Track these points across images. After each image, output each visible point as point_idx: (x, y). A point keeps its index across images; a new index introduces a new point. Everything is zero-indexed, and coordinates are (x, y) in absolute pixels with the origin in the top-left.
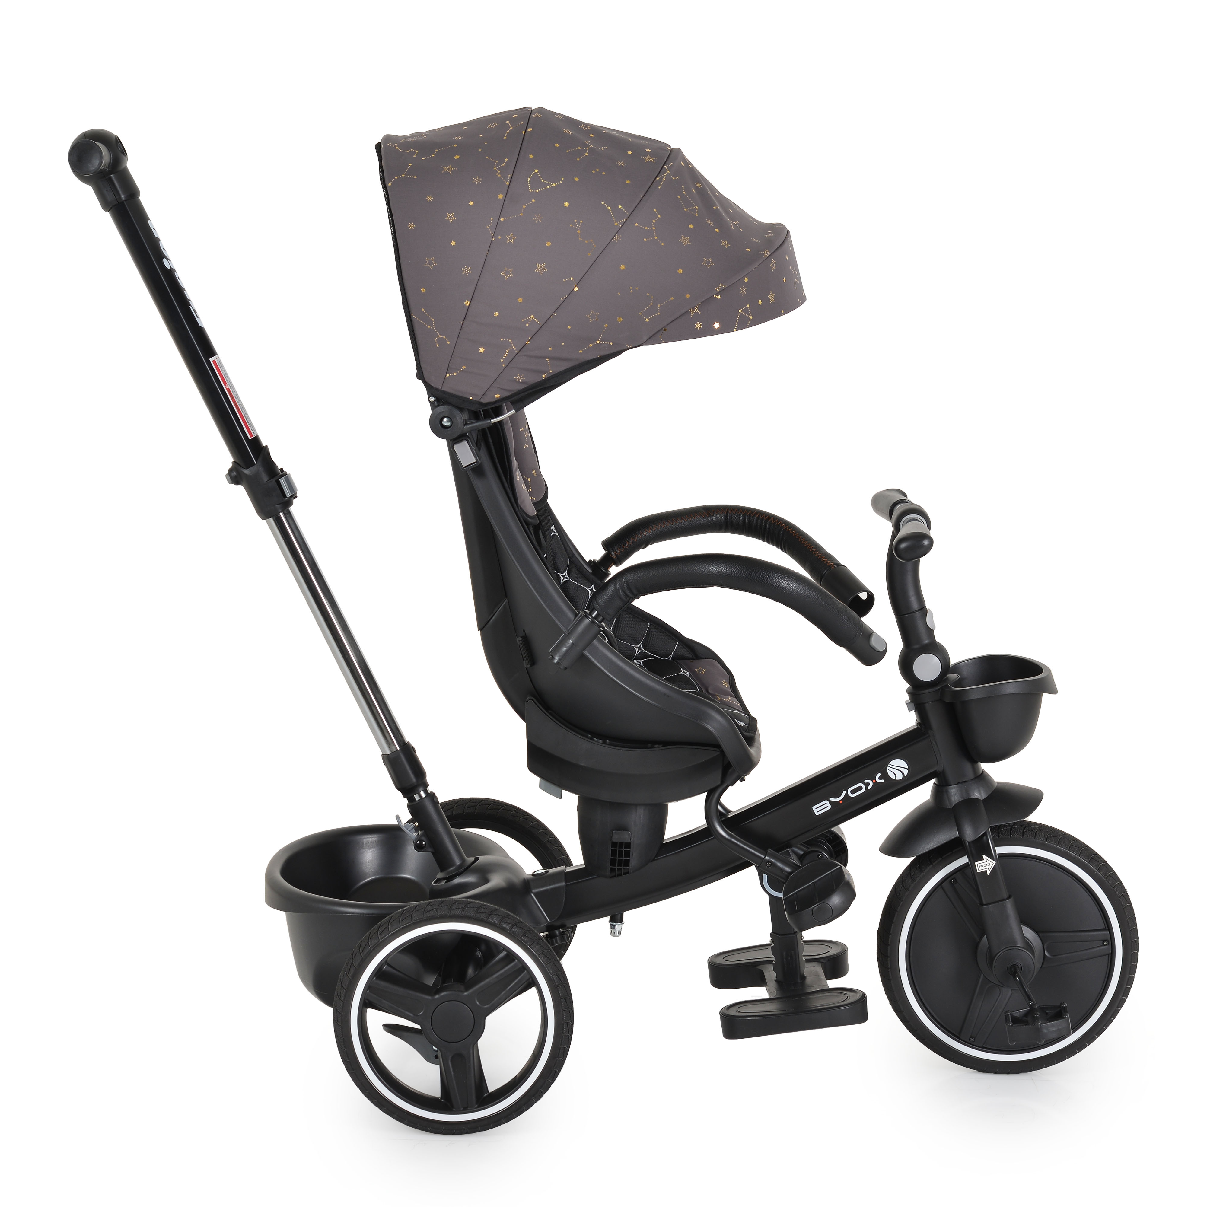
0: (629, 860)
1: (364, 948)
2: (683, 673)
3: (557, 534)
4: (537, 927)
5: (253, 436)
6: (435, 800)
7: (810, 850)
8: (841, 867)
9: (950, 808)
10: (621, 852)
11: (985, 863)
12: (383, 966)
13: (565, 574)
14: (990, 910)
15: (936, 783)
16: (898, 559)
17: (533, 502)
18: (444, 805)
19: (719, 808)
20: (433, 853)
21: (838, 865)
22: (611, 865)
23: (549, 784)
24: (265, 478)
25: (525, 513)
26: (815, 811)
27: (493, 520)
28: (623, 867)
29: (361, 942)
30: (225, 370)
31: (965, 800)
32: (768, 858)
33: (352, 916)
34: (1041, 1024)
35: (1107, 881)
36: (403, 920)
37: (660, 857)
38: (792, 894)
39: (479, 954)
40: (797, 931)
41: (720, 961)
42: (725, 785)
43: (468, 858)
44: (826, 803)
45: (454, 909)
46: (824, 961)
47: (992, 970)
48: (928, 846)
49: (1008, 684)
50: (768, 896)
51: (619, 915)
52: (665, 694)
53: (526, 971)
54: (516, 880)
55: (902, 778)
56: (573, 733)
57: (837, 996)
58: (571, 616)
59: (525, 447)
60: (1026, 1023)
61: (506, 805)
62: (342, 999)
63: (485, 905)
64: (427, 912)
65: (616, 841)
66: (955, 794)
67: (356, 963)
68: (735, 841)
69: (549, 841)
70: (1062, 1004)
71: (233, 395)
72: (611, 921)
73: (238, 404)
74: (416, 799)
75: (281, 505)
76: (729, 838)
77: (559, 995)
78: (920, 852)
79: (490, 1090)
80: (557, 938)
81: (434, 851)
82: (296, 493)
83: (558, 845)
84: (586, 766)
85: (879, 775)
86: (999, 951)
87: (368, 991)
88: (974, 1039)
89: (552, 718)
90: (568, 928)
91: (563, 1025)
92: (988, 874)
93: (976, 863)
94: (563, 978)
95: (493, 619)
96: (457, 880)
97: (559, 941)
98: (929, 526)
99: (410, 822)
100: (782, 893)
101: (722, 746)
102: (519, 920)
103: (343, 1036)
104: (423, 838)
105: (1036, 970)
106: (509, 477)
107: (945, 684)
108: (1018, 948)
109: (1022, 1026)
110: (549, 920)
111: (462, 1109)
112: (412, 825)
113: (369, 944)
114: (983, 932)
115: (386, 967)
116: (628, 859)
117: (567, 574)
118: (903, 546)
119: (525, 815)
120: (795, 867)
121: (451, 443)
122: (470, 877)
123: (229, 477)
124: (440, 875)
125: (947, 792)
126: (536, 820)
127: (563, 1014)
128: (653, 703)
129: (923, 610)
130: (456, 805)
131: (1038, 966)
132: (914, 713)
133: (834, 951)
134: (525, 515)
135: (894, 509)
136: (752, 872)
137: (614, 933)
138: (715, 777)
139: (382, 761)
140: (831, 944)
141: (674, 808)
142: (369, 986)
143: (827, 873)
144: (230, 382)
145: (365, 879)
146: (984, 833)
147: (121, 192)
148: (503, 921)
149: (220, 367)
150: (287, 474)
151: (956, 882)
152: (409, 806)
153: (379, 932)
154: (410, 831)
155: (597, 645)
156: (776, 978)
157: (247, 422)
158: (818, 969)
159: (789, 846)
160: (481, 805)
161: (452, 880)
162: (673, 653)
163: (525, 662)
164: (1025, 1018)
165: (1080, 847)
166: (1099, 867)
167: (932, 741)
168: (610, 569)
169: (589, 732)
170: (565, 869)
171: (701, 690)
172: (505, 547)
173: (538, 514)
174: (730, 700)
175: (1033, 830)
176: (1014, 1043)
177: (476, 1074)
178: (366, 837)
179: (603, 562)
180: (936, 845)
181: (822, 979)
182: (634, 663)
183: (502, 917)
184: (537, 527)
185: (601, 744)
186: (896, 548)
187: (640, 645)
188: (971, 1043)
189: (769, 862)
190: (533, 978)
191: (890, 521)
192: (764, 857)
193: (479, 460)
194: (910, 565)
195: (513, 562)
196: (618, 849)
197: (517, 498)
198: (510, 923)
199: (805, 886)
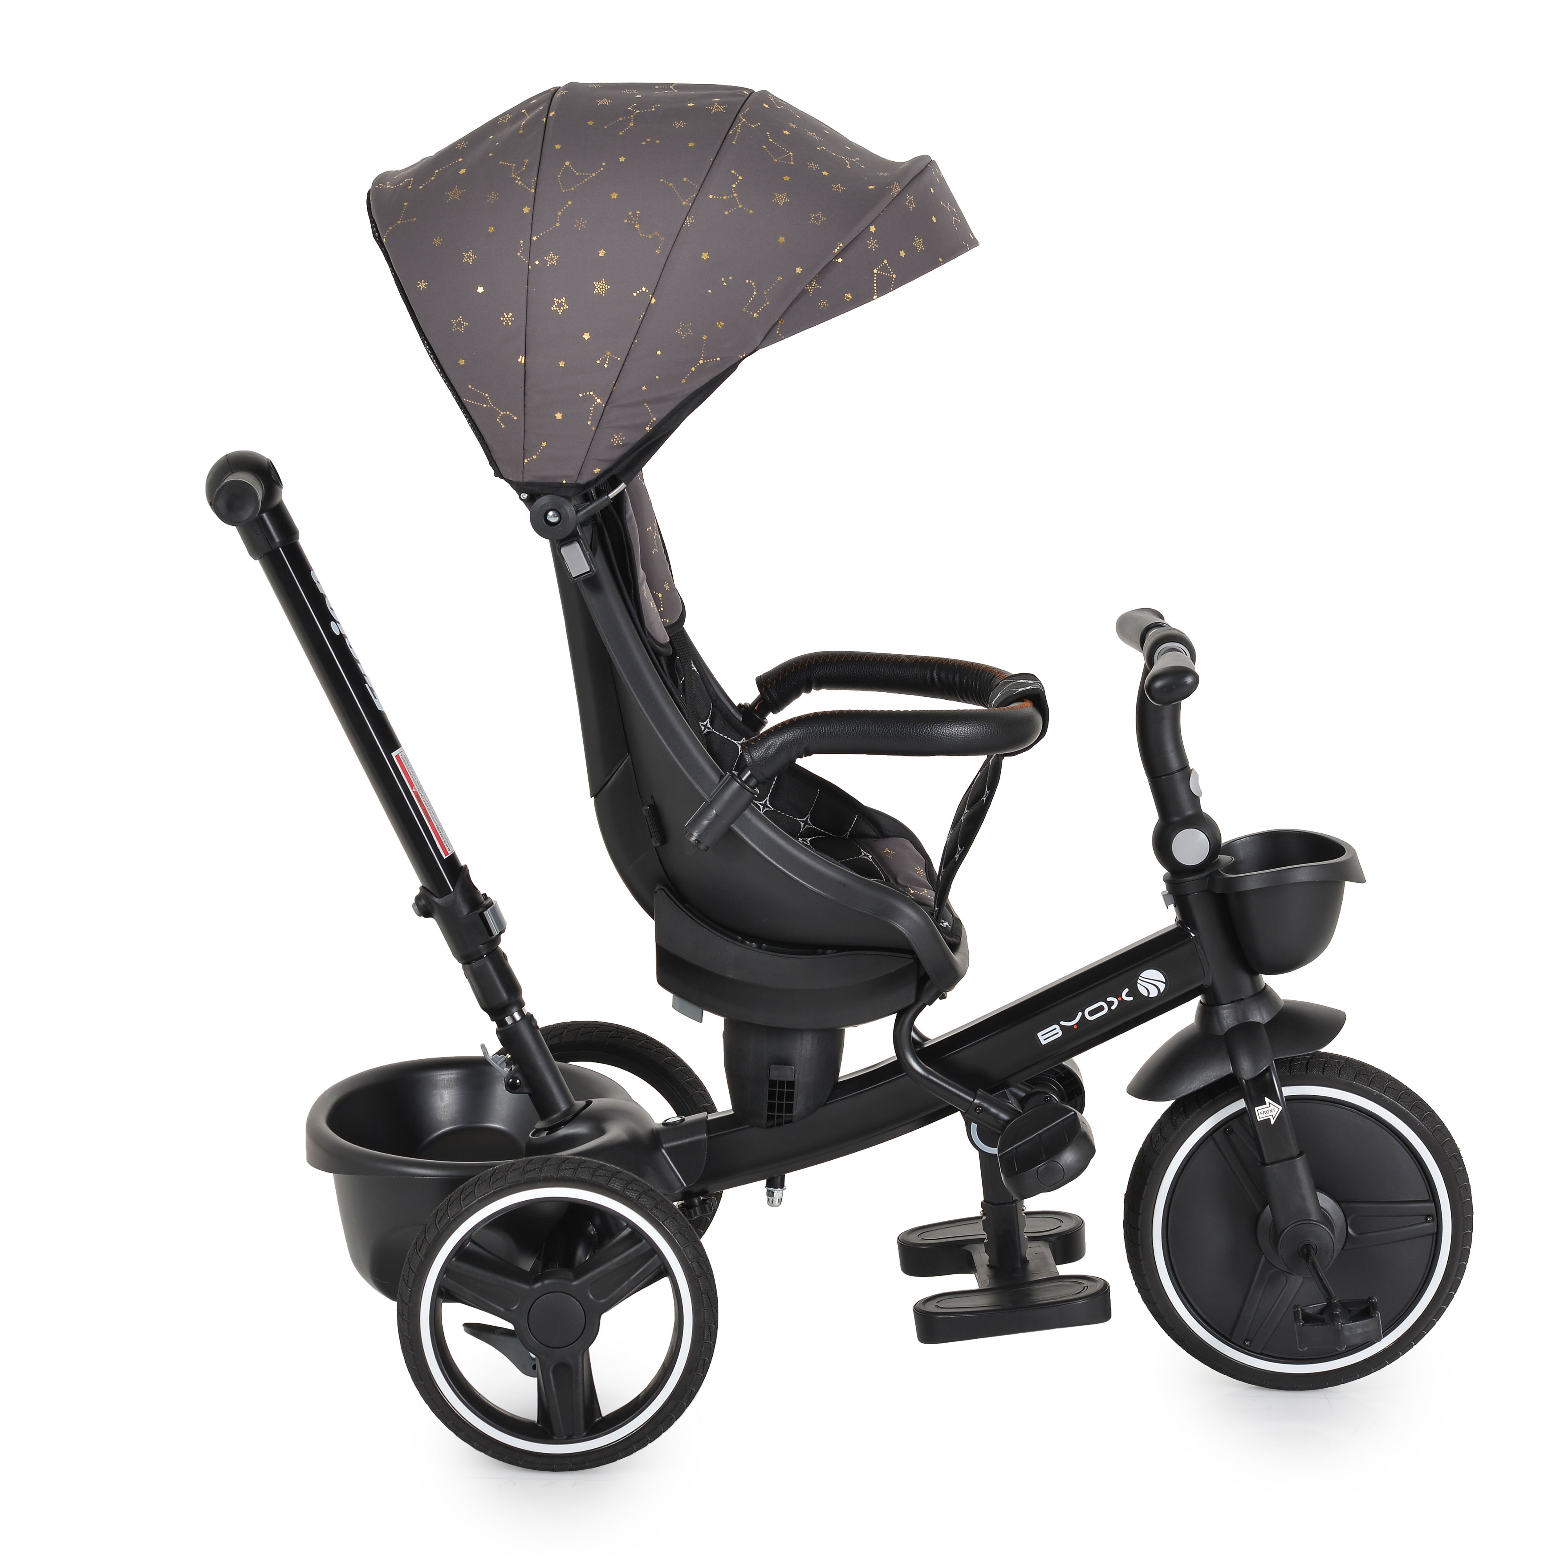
0: (792, 1104)
1: (441, 1218)
2: (863, 856)
3: (696, 670)
4: (669, 1193)
5: (448, 854)
6: (533, 1024)
7: (1035, 1090)
8: (1075, 1113)
9: (1221, 1034)
10: (781, 1094)
11: (1269, 1109)
12: (466, 1243)
13: (707, 723)
14: (1274, 1171)
15: (1202, 1001)
16: (1151, 701)
17: (665, 626)
18: (547, 1031)
19: (913, 1034)
20: (530, 1095)
21: (1072, 1111)
22: (768, 1111)
23: (685, 1003)
24: (465, 910)
25: (654, 640)
26: (1041, 1039)
27: (610, 648)
28: (784, 1114)
29: (438, 1210)
30: (411, 768)
31: (1241, 1024)
32: (978, 1102)
33: (422, 1179)
34: (1342, 1323)
35: (1433, 1136)
36: (495, 1182)
37: (833, 1101)
38: (1010, 1149)
39: (592, 1230)
40: (1017, 1199)
41: (914, 1239)
42: (921, 1004)
43: (577, 1102)
44: (1055, 1029)
45: (563, 1170)
46: (1053, 1239)
47: (1277, 1251)
48: (1192, 1086)
49: (1297, 869)
50: (977, 1152)
51: (779, 1178)
52: (840, 883)
53: (656, 1256)
54: (641, 1131)
55: (1156, 995)
56: (718, 934)
57: (1070, 1286)
58: (715, 777)
59: (653, 553)
60: (1322, 1322)
61: (632, 1033)
62: (410, 1285)
63: (604, 1166)
64: (526, 1173)
65: (775, 1079)
66: (1227, 1017)
67: (430, 1238)
68: (934, 1079)
69: (688, 1083)
70: (1370, 1298)
71: (422, 800)
72: (768, 1185)
73: (428, 812)
74: (507, 1023)
75: (485, 945)
76: (926, 1075)
77: (700, 1288)
78: (1181, 1094)
79: (604, 1414)
80: (697, 1208)
81: (531, 1092)
83: (700, 1089)
84: (735, 978)
85: (1127, 990)
86: (1286, 1226)
87: (445, 1276)
88: (1251, 1343)
89: (689, 914)
90: (711, 1195)
91: (704, 1329)
92: (1272, 1123)
93: (1256, 1109)
94: (706, 1266)
95: (610, 782)
96: (563, 1132)
97: (698, 1213)
98: (1193, 658)
99: (499, 1053)
100: (997, 1149)
101: (916, 952)
102: (649, 1187)
103: (409, 1335)
104: (518, 1075)
105: (1335, 1252)
106: (633, 591)
107: (1215, 869)
108: (1312, 1222)
109: (1317, 1325)
110: (685, 1185)
111: (565, 1437)
112: (502, 1058)
113: (448, 1212)
114: (1265, 1201)
115: (470, 1244)
116: (792, 1102)
117: (709, 724)
118: (1158, 684)
119: (657, 1047)
120: (1014, 1113)
121: (557, 545)
122: (580, 1128)
124: (539, 1125)
125: (1217, 1013)
126: (672, 1054)
127: (704, 1314)
128: (825, 894)
129: (1186, 771)
130: (566, 1030)
131: (1339, 1246)
132: (1174, 907)
133: (1066, 1226)
134: (654, 643)
135: (1147, 635)
136: (956, 1120)
137: (773, 1201)
138: (908, 994)
139: (463, 971)
140: (1064, 1217)
141: (852, 1034)
142: (446, 1269)
143: (1057, 1122)
144: (418, 782)
145: (440, 1130)
146: (1266, 1068)
147: (274, 534)
148: (628, 1187)
149: (405, 764)
151: (1232, 1131)
152: (498, 1033)
153: (462, 1197)
154: (499, 1065)
155: (750, 817)
156: (989, 1261)
157: (440, 836)
158: (1045, 1250)
159: (1007, 1086)
160: (600, 1031)
161: (557, 1131)
162: (850, 829)
163: (653, 839)
164: (1320, 1316)
165: (1399, 1090)
166: (1424, 1118)
167: (1197, 945)
168: (767, 718)
169: (738, 933)
170: (707, 1116)
171: (887, 880)
172: (628, 687)
173: (671, 642)
174: (925, 893)
175: (1338, 1065)
176: (1305, 1349)
177: (585, 1391)
178: (441, 1074)
179: (758, 708)
180: (1203, 1084)
181: (1050, 1263)
182: (799, 842)
183: (626, 1182)
184: (671, 660)
185: (755, 949)
186: (1149, 688)
187: (807, 819)
188: (1246, 1348)
189: (979, 1107)
190: (666, 1265)
191: (1141, 652)
192: (972, 1100)
193: (594, 569)
194: (1167, 709)
195: (638, 705)
196: (777, 1089)
197: (644, 620)
198: (637, 1191)
199: (1027, 1139)
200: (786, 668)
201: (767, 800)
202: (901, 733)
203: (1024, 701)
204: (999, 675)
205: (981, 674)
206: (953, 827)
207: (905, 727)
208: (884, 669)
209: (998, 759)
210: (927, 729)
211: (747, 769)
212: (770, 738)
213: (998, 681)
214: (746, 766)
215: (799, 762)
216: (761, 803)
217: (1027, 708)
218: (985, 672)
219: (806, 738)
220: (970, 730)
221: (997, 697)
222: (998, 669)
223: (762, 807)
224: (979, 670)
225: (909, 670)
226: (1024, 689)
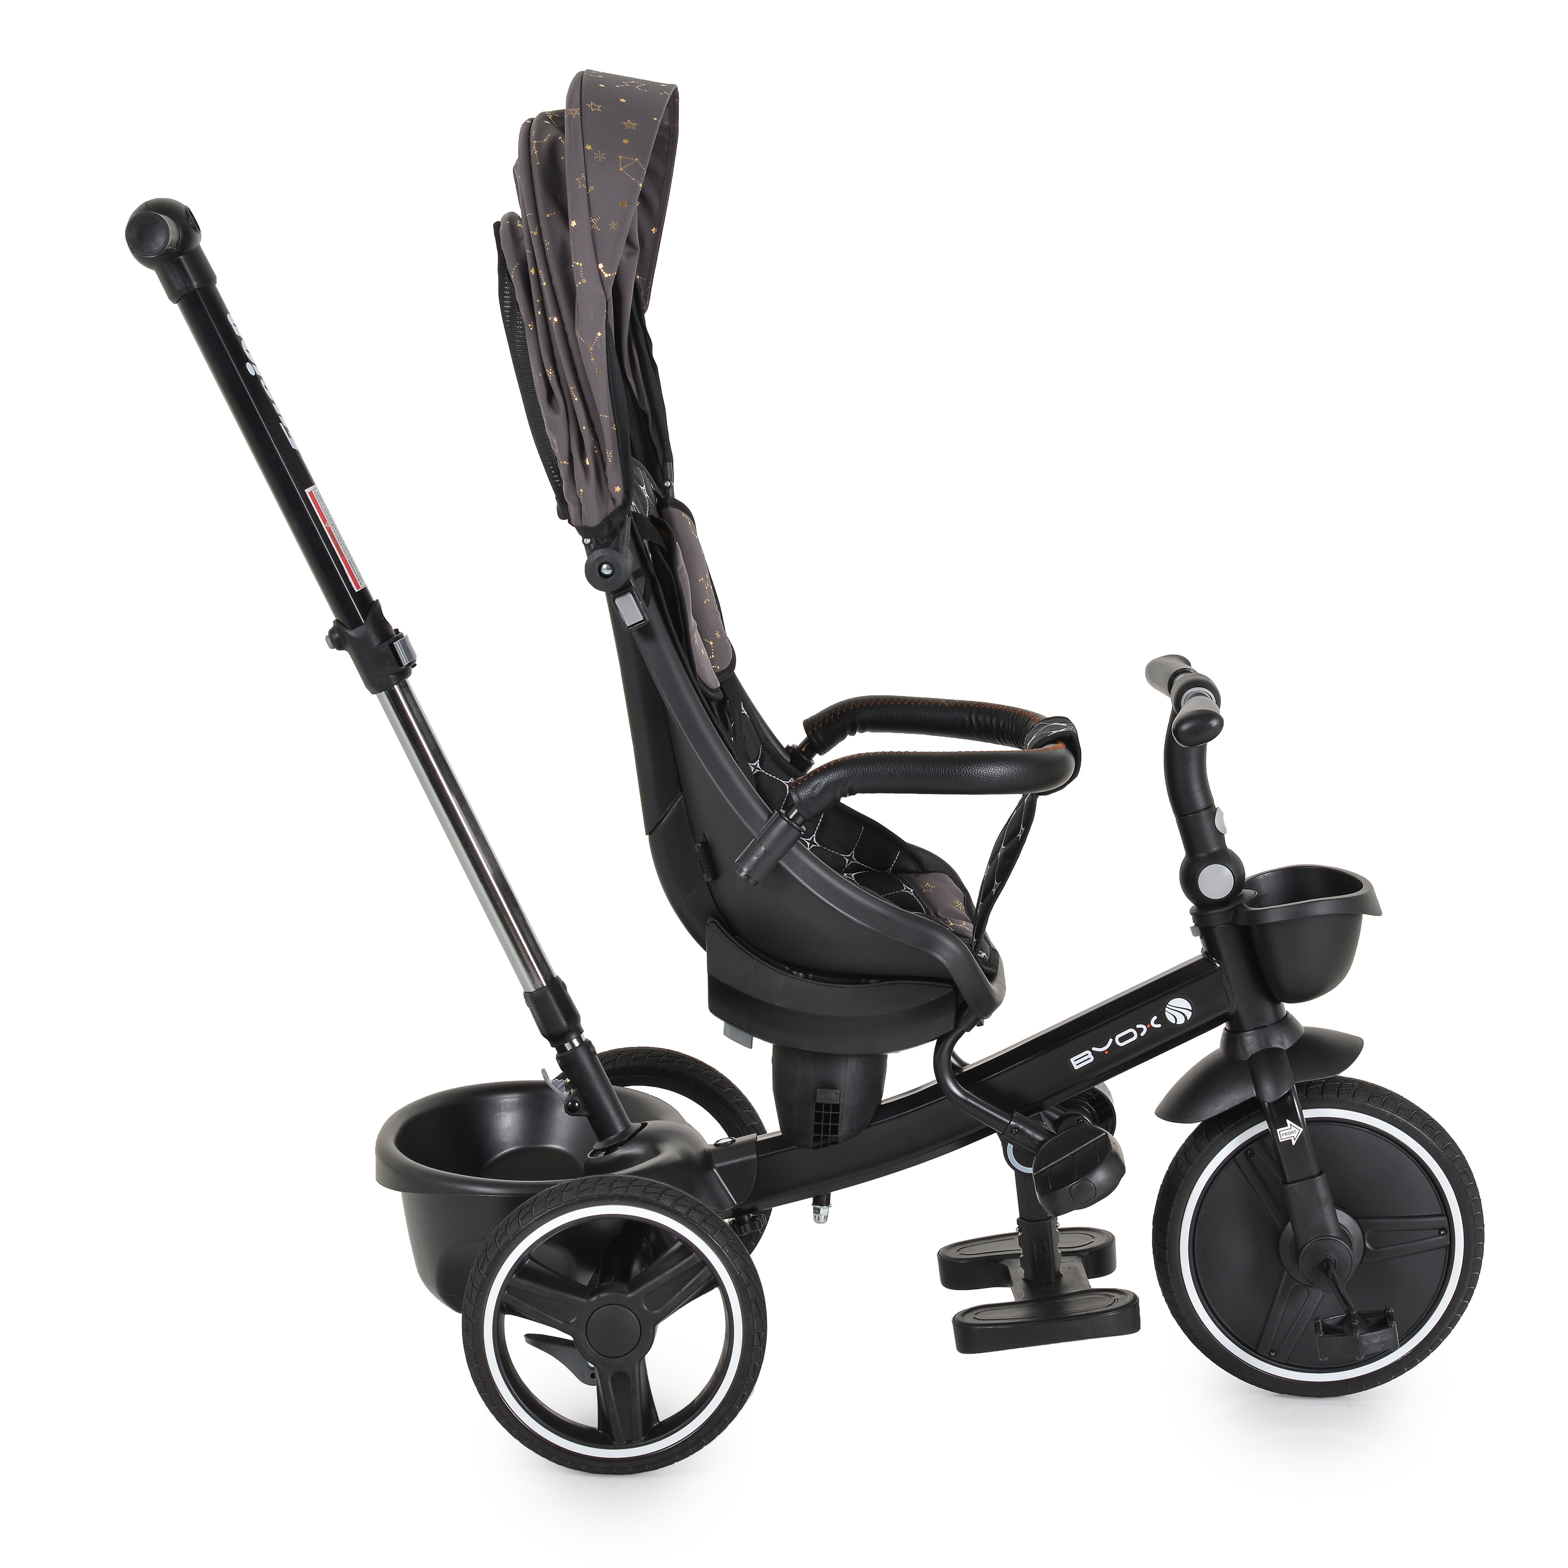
0: (838, 1126)
1: (501, 1237)
2: (905, 890)
3: (746, 714)
4: (720, 1211)
5: (360, 588)
6: (591, 1050)
7: (1068, 1113)
8: (1107, 1134)
9: (1245, 1060)
10: (827, 1116)
11: (1290, 1130)
12: (525, 1261)
13: (757, 764)
14: (1296, 1190)
15: (1227, 1028)
16: (1178, 743)
17: (716, 672)
18: (604, 1056)
19: (952, 1059)
20: (588, 1117)
21: (1103, 1132)
22: (814, 1133)
23: (736, 1030)
24: (375, 641)
25: (705, 685)
26: (1074, 1064)
27: (664, 693)
28: (830, 1136)
29: (498, 1230)
30: (324, 505)
31: (1264, 1050)
32: (1014, 1123)
33: (486, 1198)
34: (1360, 1334)
35: (1444, 1154)
36: (551, 1201)
37: (876, 1123)
38: (1044, 1168)
39: (647, 1246)
40: (1052, 1216)
41: (954, 1254)
42: (960, 1030)
43: (633, 1124)
44: (1087, 1054)
45: (615, 1188)
46: (1086, 1254)
47: (1298, 1266)
48: (1218, 1109)
49: (1318, 902)
50: (1013, 1171)
51: (825, 1195)
52: (883, 915)
53: (706, 1267)
54: (695, 1152)
55: (1183, 1022)
56: (767, 965)
57: (1101, 1298)
58: (763, 816)
59: (705, 602)
60: (1342, 1333)
61: (682, 1057)
62: (473, 1301)
63: (654, 1183)
64: (580, 1192)
65: (821, 1103)
66: (1251, 1043)
67: (491, 1257)
68: (973, 1102)
69: (736, 1103)
70: (1386, 1309)
71: (335, 536)
72: (815, 1203)
73: (342, 548)
74: (566, 1049)
75: (395, 675)
76: (965, 1098)
77: (749, 1297)
78: (1207, 1116)
79: (661, 1419)
80: (747, 1225)
81: (589, 1115)
82: (415, 661)
83: (748, 1108)
84: (783, 1006)
85: (1155, 1018)
86: (1307, 1242)
87: (506, 1292)
88: (1276, 1354)
89: (739, 945)
90: (761, 1212)
91: (754, 1336)
92: (1293, 1144)
93: (1278, 1130)
94: (754, 1276)
95: (664, 820)
96: (620, 1152)
97: (748, 1229)
98: (1218, 702)
99: (559, 1077)
100: (1032, 1169)
101: (955, 981)
102: (698, 1202)
103: (473, 1349)
104: (576, 1098)
105: (1353, 1266)
106: (684, 639)
107: (1239, 902)
108: (1330, 1238)
109: (1337, 1336)
110: (736, 1203)
111: (625, 1442)
112: (562, 1082)
113: (507, 1232)
114: (1286, 1217)
115: (529, 1262)
116: (837, 1124)
117: (758, 764)
118: (1185, 727)
119: (706, 1070)
120: (1048, 1135)
121: (611, 596)
122: (635, 1148)
123: (329, 640)
124: (597, 1146)
125: (1241, 1039)
126: (720, 1076)
127: (753, 1322)
128: (868, 926)
129: (1211, 809)
130: (619, 1056)
131: (1357, 1260)
132: (1200, 939)
133: (1098, 1242)
134: (705, 688)
135: (1175, 681)
136: (994, 1140)
137: (819, 1218)
138: (947, 1021)
139: (524, 1000)
140: (1096, 1233)
141: (894, 1060)
142: (507, 1286)
143: (1089, 1143)
145: (503, 1150)
146: (1288, 1092)
147: (192, 278)
148: (677, 1203)
149: (319, 501)
150: (403, 636)
151: (1253, 1153)
152: (558, 1058)
153: (520, 1217)
154: (559, 1089)
155: (797, 853)
156: (1025, 1275)
157: (352, 570)
158: (1078, 1265)
159: (1041, 1109)
160: (651, 1056)
161: (613, 1152)
162: (893, 865)
163: (705, 874)
164: (1340, 1327)
165: (1411, 1111)
166: (1435, 1136)
167: (1222, 975)
168: (813, 759)
169: (786, 963)
170: (757, 1138)
171: (928, 913)
172: (680, 729)
173: (721, 687)
174: (964, 926)
175: (1352, 1088)
176: (1326, 1359)
177: (643, 1398)
178: (505, 1097)
179: (805, 749)
180: (1228, 1107)
181: (1082, 1277)
182: (844, 877)
183: (676, 1198)
184: (722, 704)
185: (801, 979)
186: (1176, 731)
187: (852, 855)
188: (1271, 1358)
189: (1015, 1128)
190: (716, 1276)
191: (1168, 696)
192: (1009, 1122)
193: (647, 618)
194: (1194, 751)
195: (691, 748)
196: (823, 1112)
197: (695, 666)
198: (686, 1206)
199: (1061, 1159)
200: (832, 711)
201: (813, 837)
202: (940, 773)
203: (1057, 743)
204: (1034, 719)
205: (1017, 717)
206: (990, 862)
207: (944, 767)
208: (925, 712)
209: (1033, 798)
210: (965, 769)
211: (794, 807)
212: (816, 778)
213: (1033, 723)
214: (793, 805)
215: (844, 801)
216: (808, 840)
217: (1060, 749)
218: (1020, 716)
219: (850, 778)
220: (1006, 770)
221: (1033, 739)
222: (1033, 713)
223: (808, 844)
224: (1015, 714)
225: (949, 714)
226: (1058, 731)
